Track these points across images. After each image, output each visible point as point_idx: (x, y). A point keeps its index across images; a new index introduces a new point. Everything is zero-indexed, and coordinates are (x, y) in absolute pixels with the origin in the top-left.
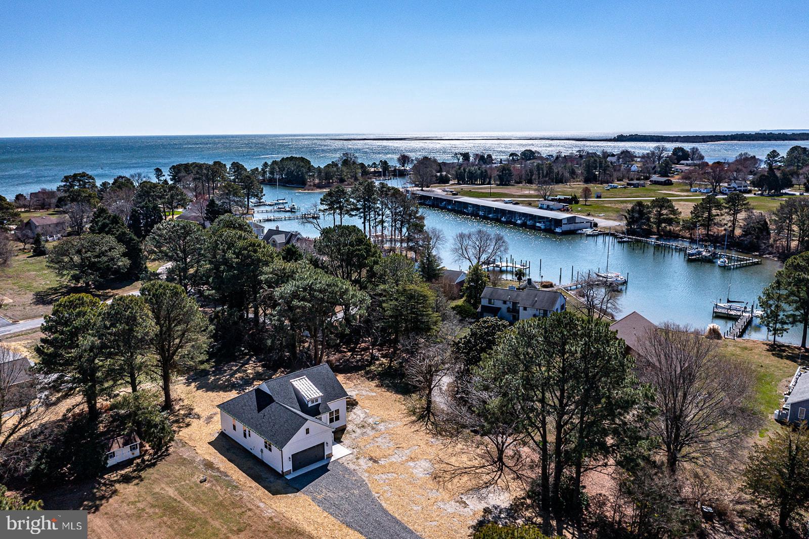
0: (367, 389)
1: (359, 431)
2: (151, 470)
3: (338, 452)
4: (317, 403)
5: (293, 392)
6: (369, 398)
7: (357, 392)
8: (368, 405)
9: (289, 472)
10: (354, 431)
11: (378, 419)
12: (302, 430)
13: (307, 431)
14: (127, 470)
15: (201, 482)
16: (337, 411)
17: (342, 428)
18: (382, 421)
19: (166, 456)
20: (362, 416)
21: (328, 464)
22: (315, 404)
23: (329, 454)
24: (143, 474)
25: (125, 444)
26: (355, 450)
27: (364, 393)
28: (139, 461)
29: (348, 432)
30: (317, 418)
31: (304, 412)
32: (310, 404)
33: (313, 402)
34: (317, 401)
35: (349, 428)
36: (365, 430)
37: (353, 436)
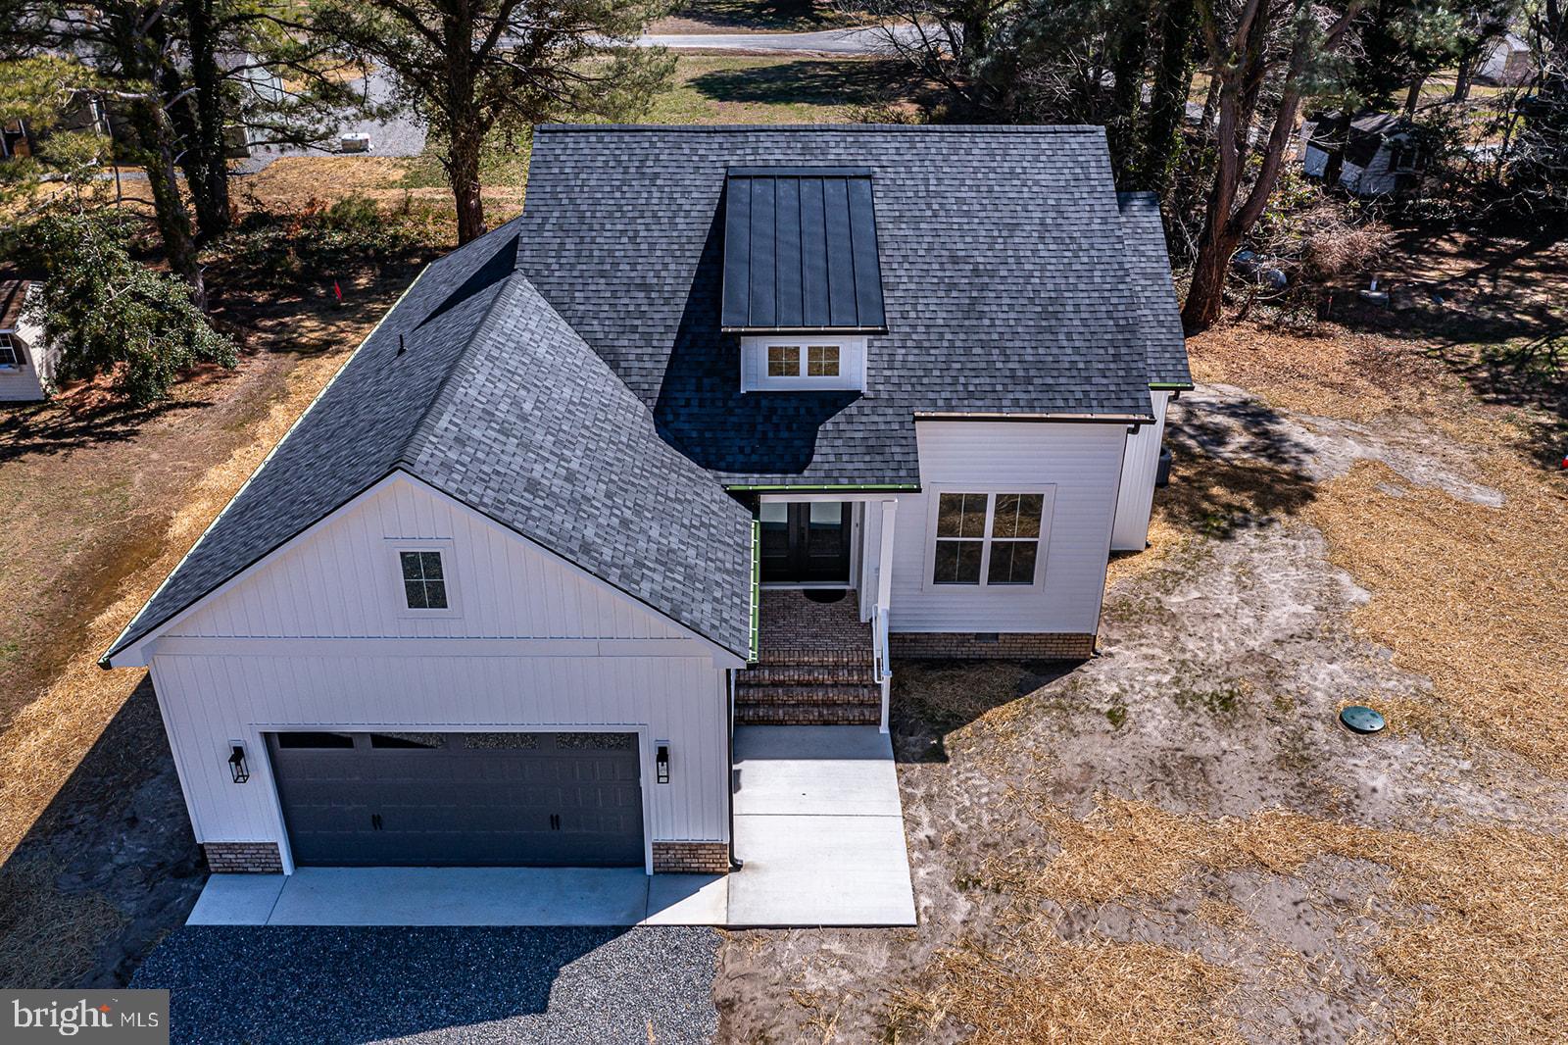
0: (1461, 455)
1: (1156, 725)
4: (824, 383)
5: (695, 250)
6: (1431, 509)
7: (1376, 451)
8: (1389, 554)
9: (250, 863)
10: (1116, 717)
11: (1390, 688)
13: (420, 576)
16: (1022, 510)
17: (1051, 652)
18: (1416, 723)
20: (1287, 612)
21: (619, 931)
22: (804, 380)
23: (693, 849)
26: (962, 904)
27: (1421, 469)
29: (1064, 707)
30: (749, 500)
31: (669, 420)
32: (756, 372)
33: (784, 362)
34: (825, 363)
35: (1101, 678)
36: (1212, 741)
37: (1071, 758)
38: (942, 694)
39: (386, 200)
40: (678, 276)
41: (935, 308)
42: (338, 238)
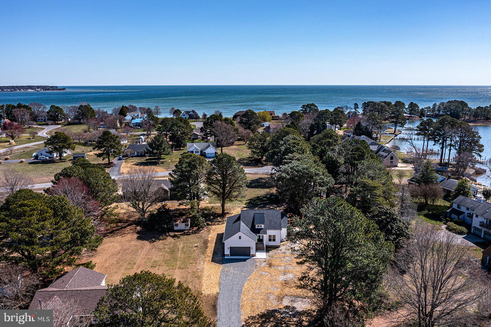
2: (186, 236)
3: (261, 255)
4: (261, 228)
5: (252, 219)
9: (228, 255)
10: (280, 250)
12: (237, 236)
13: (240, 238)
14: (179, 233)
15: (195, 247)
16: (274, 236)
19: (198, 233)
21: (249, 259)
22: (260, 228)
23: (253, 255)
24: (181, 237)
25: (183, 222)
26: (269, 258)
28: (186, 231)
30: (256, 235)
31: (251, 230)
32: (256, 227)
33: (258, 226)
34: (261, 226)
35: (280, 248)
36: (287, 251)
37: (277, 252)
38: (269, 249)
39: (210, 206)
40: (251, 221)
41: (268, 223)
42: (206, 212)
